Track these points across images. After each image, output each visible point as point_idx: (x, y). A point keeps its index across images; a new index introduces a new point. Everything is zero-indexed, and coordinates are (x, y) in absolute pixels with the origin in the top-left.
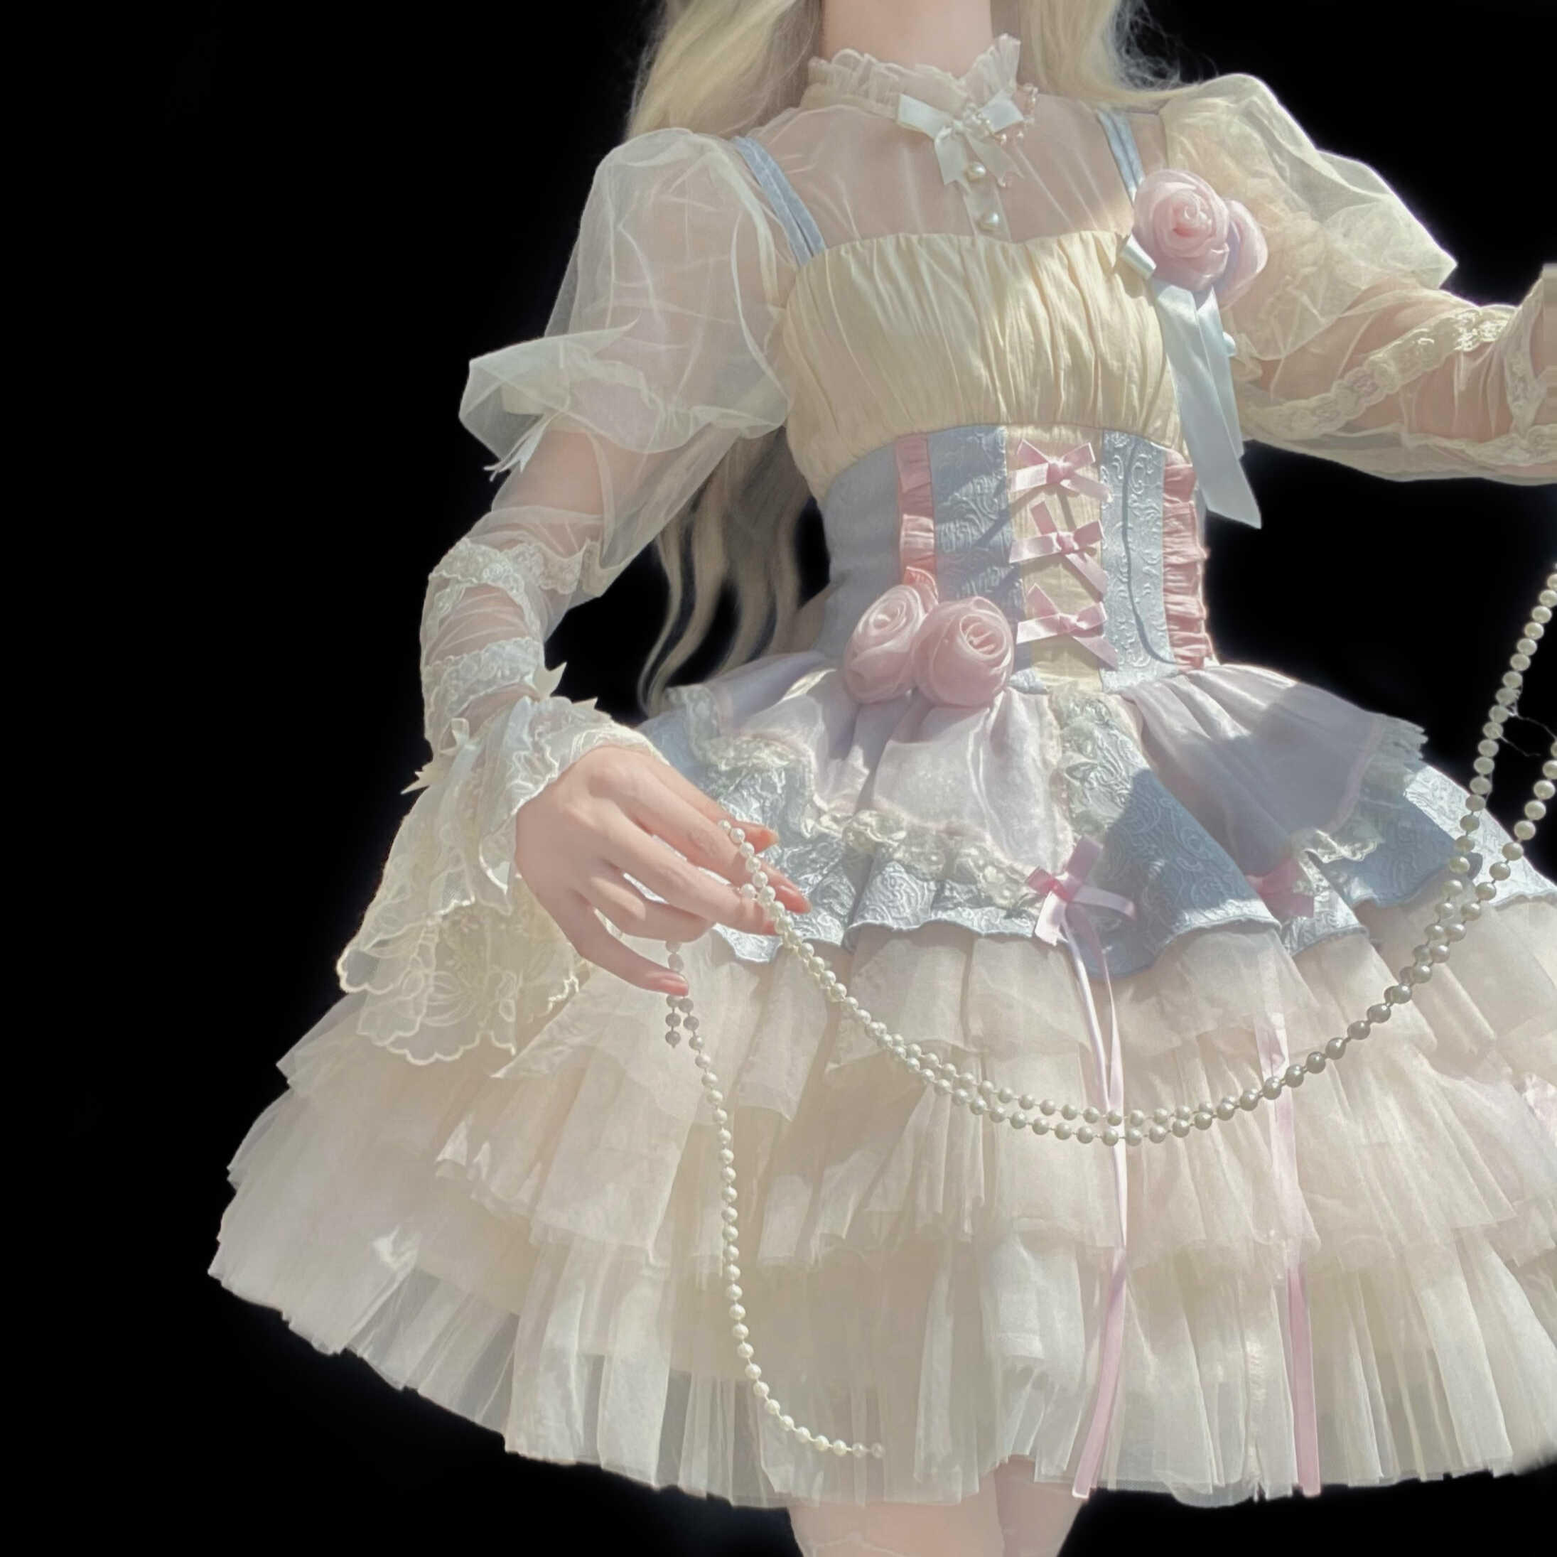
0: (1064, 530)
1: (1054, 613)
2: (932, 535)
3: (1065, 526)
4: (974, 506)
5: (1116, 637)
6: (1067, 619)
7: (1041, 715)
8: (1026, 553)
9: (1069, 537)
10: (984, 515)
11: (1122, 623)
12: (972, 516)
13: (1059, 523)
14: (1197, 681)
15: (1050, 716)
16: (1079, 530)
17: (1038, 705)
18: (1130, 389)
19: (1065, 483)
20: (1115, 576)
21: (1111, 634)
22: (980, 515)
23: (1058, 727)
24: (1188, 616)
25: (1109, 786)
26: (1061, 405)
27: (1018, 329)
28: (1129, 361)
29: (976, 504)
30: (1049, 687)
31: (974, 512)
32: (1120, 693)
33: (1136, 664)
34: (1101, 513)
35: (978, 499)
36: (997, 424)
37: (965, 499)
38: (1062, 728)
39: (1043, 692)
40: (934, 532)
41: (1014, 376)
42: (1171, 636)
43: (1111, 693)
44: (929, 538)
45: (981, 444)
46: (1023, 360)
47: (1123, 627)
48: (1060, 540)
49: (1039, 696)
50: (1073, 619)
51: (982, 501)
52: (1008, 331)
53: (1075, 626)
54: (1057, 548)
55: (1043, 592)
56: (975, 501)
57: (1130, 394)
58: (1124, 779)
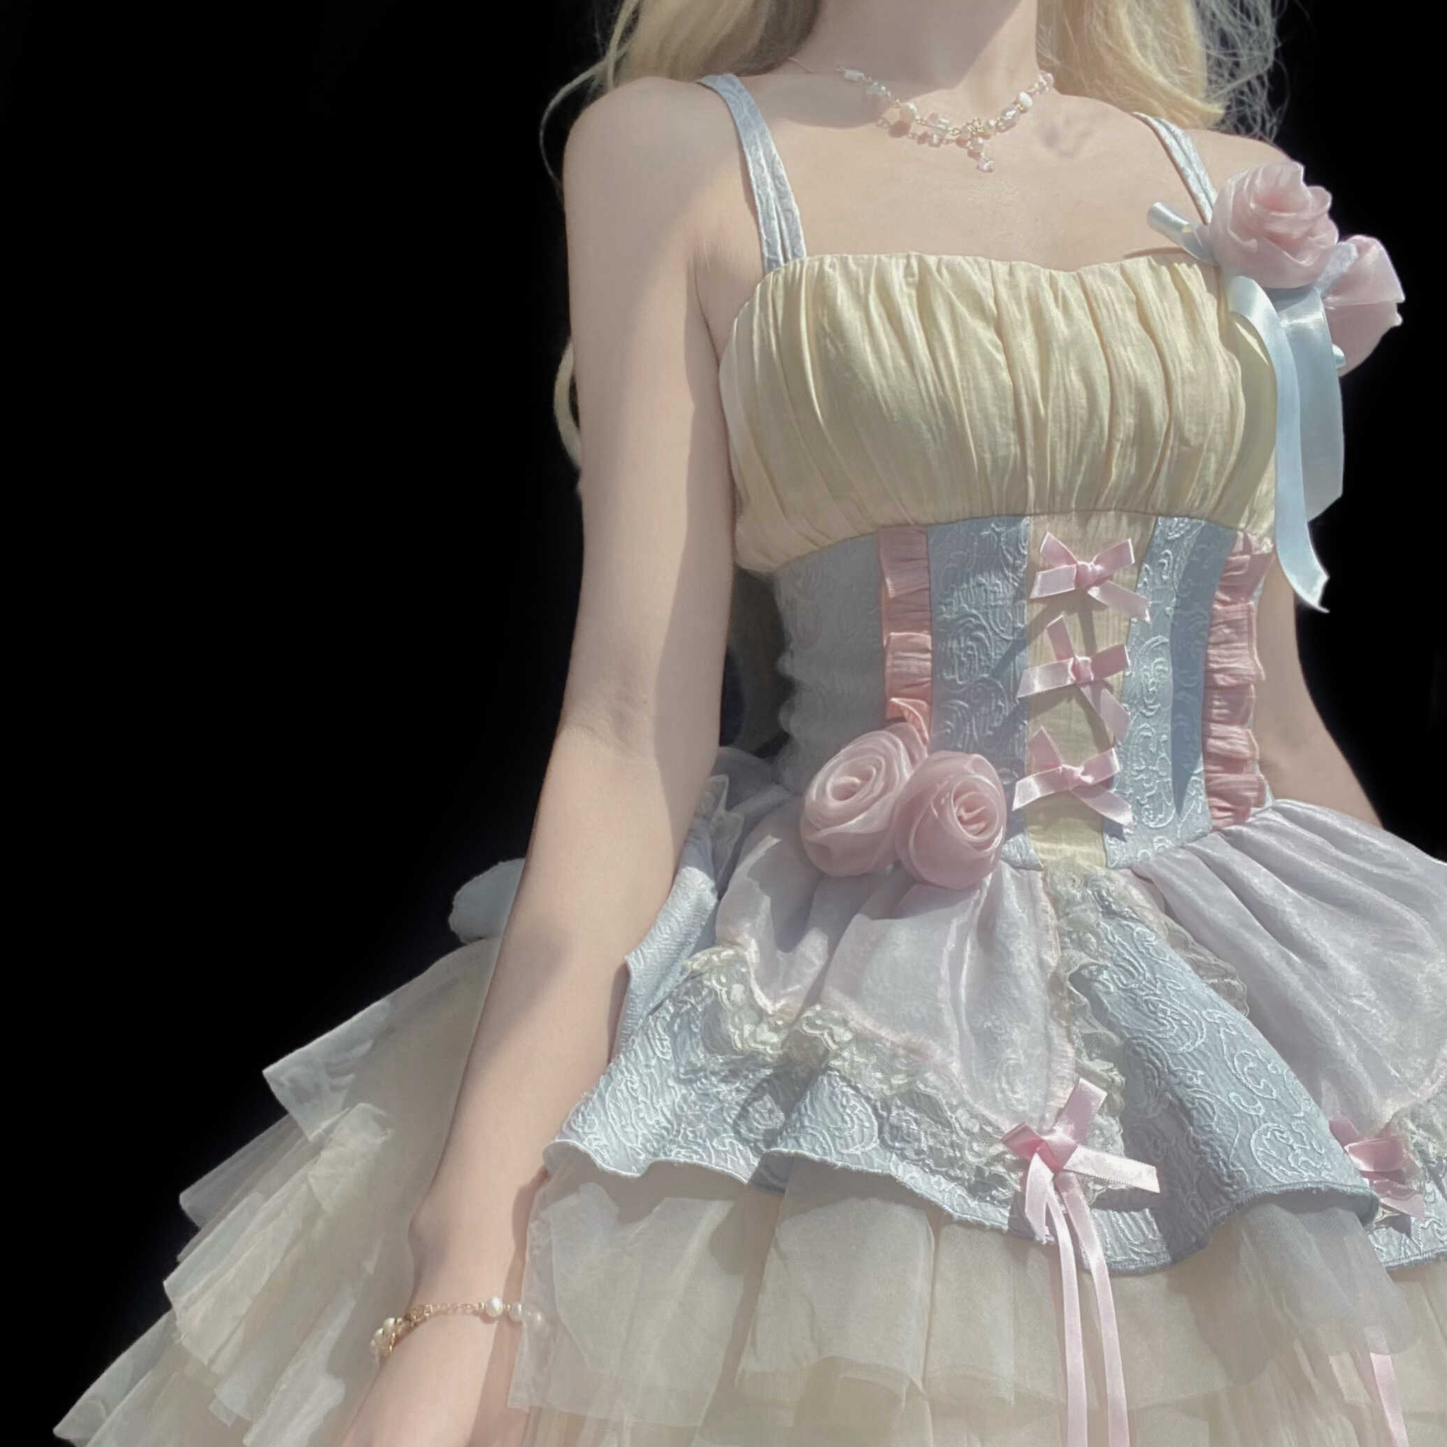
0: (1081, 655)
1: (1057, 764)
2: (929, 656)
3: (1083, 649)
4: (985, 623)
5: (1131, 791)
6: (1072, 772)
7: (1034, 901)
8: (1037, 683)
9: (1086, 662)
10: (995, 633)
11: (1140, 772)
12: (981, 634)
13: (1077, 644)
14: (1237, 841)
15: (1045, 902)
16: (1100, 655)
17: (1031, 885)
18: (1208, 459)
19: (1094, 592)
20: (1137, 710)
21: (1123, 786)
22: (991, 633)
23: (1055, 917)
24: (1234, 756)
25: (1131, 990)
26: (1110, 485)
27: (1066, 390)
28: (1212, 425)
29: (987, 620)
30: (1043, 861)
31: (983, 628)
32: (1130, 867)
33: (1152, 825)
34: (1129, 627)
35: (990, 611)
36: (1024, 515)
37: (974, 611)
38: (1059, 918)
39: (1038, 868)
40: (932, 652)
41: (1053, 452)
42: (1208, 780)
43: (1116, 868)
44: (925, 660)
45: (999, 541)
46: (1068, 433)
47: (1142, 776)
48: (1076, 669)
49: (1032, 872)
50: (1078, 771)
51: (994, 614)
52: (1052, 394)
53: (1079, 780)
54: (1070, 679)
55: (1048, 736)
56: (986, 615)
57: (1205, 467)
58: (1149, 982)
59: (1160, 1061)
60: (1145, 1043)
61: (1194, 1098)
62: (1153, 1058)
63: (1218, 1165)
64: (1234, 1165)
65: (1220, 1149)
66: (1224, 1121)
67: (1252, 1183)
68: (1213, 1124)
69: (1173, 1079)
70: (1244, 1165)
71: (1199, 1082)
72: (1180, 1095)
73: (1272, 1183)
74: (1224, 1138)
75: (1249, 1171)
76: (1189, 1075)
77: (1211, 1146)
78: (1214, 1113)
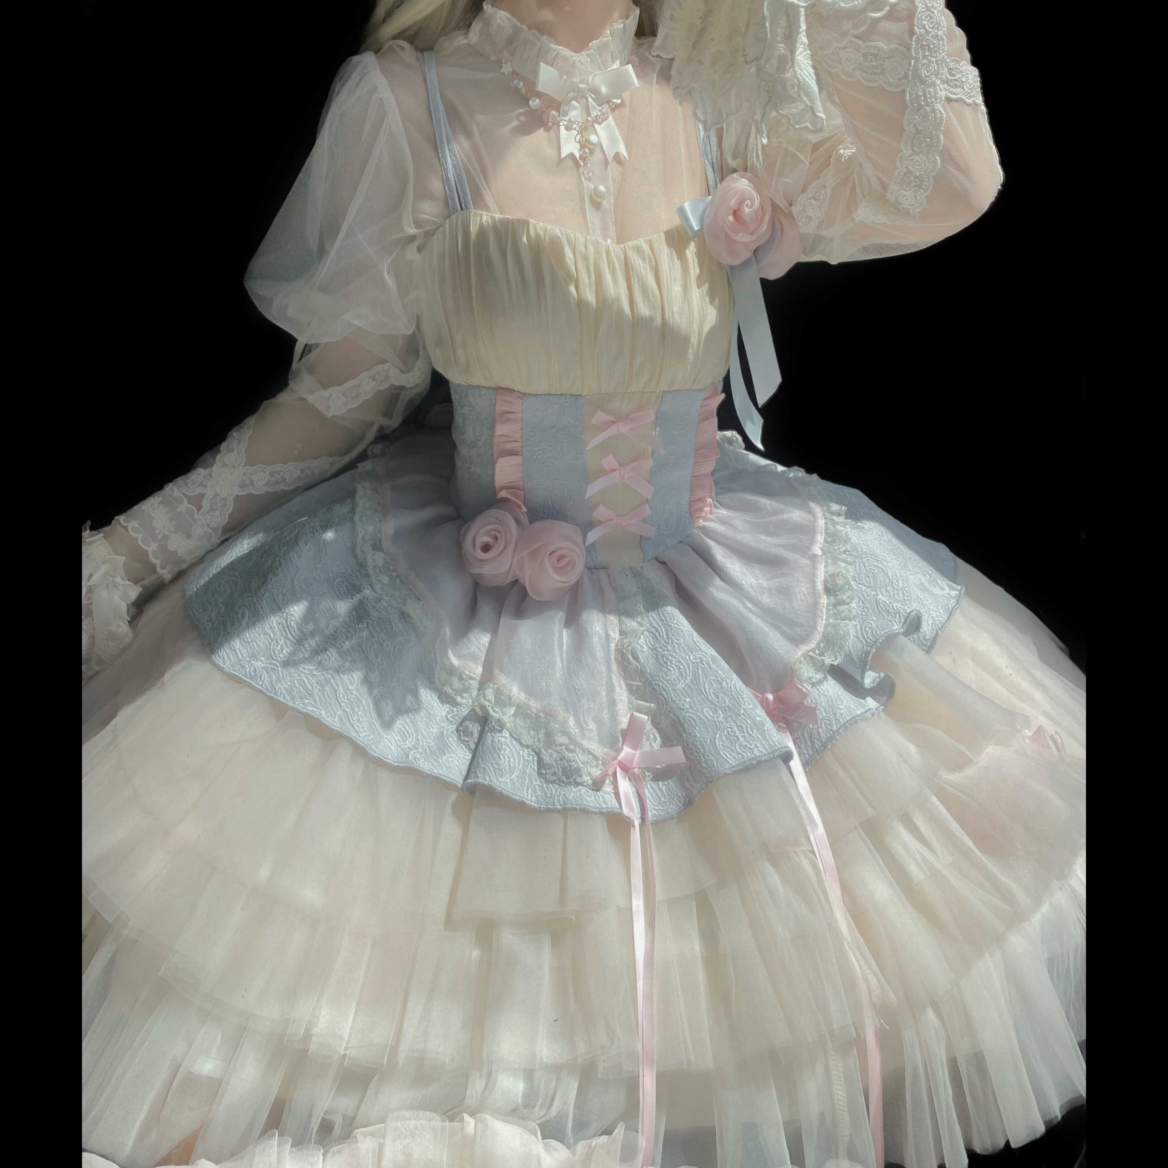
7: (603, 592)
15: (610, 592)
17: (600, 582)
23: (616, 602)
25: (655, 649)
32: (656, 558)
36: (581, 396)
43: (649, 561)
49: (601, 572)
58: (666, 642)
59: (667, 694)
60: (660, 683)
61: (685, 716)
62: (663, 692)
63: (700, 757)
64: (708, 756)
65: (700, 747)
66: (702, 729)
67: (718, 766)
68: (696, 732)
69: (674, 705)
70: (714, 757)
71: (688, 706)
72: (678, 714)
73: (728, 766)
74: (702, 740)
75: (716, 760)
76: (682, 702)
77: (696, 746)
78: (696, 724)
